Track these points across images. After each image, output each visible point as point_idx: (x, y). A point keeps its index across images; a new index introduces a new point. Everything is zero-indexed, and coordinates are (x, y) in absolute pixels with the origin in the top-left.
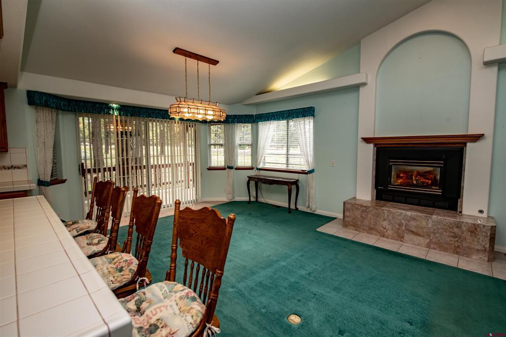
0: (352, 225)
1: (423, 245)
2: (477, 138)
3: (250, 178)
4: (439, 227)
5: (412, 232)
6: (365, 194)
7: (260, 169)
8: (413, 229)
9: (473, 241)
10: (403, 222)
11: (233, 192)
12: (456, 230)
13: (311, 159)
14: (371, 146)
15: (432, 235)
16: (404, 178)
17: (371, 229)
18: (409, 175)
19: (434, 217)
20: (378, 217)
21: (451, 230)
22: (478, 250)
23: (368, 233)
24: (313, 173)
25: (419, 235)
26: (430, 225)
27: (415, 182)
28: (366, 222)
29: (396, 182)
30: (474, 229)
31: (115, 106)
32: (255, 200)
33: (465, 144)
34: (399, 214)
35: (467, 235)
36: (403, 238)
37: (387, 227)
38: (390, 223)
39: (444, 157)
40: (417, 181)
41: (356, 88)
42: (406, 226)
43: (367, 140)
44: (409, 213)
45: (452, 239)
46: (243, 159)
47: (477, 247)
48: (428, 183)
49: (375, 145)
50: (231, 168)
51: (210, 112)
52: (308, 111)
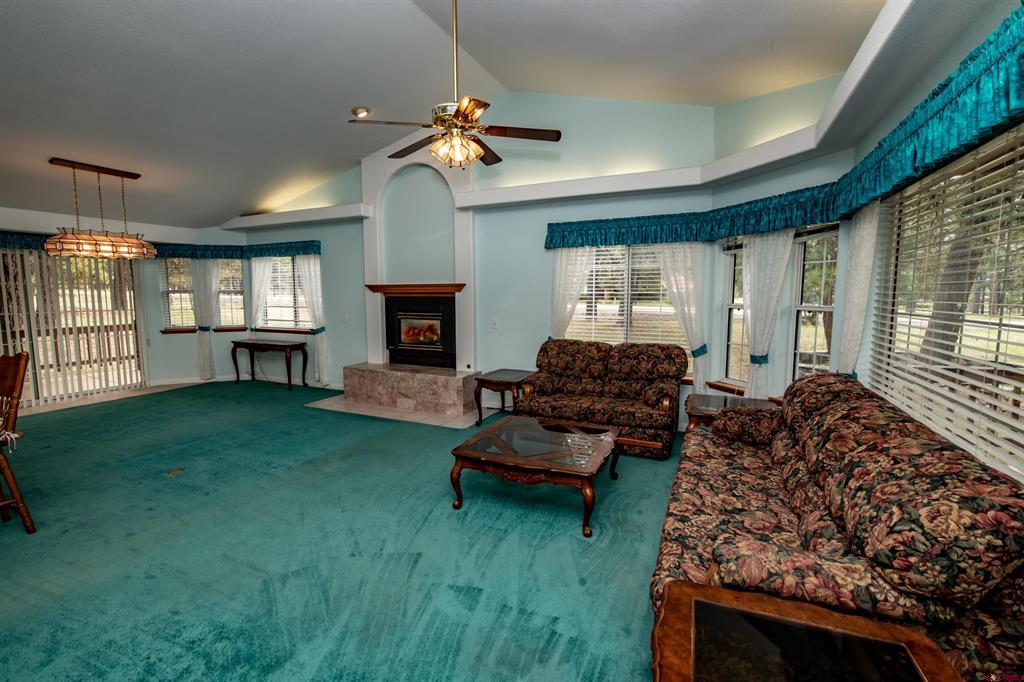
0: (351, 396)
1: (412, 407)
2: (460, 287)
3: (237, 345)
4: (422, 385)
5: (403, 394)
6: (377, 356)
7: (257, 330)
8: (403, 391)
9: (446, 396)
10: (395, 384)
11: (212, 368)
12: (434, 387)
13: (320, 312)
14: (378, 297)
15: (418, 396)
17: (369, 397)
18: (418, 331)
19: (418, 375)
20: (373, 382)
21: (431, 387)
22: (450, 404)
23: (367, 402)
24: (324, 333)
25: (408, 397)
26: (415, 385)
27: (423, 339)
28: (364, 390)
29: (405, 338)
30: (447, 384)
32: (250, 378)
33: (454, 293)
34: (391, 376)
35: (442, 390)
36: (396, 402)
37: (383, 392)
38: (384, 388)
39: (441, 308)
40: (424, 337)
41: (359, 220)
42: (398, 388)
43: (374, 288)
44: (399, 374)
45: (432, 396)
46: (230, 312)
49: (385, 294)
50: (206, 329)
52: (310, 248)
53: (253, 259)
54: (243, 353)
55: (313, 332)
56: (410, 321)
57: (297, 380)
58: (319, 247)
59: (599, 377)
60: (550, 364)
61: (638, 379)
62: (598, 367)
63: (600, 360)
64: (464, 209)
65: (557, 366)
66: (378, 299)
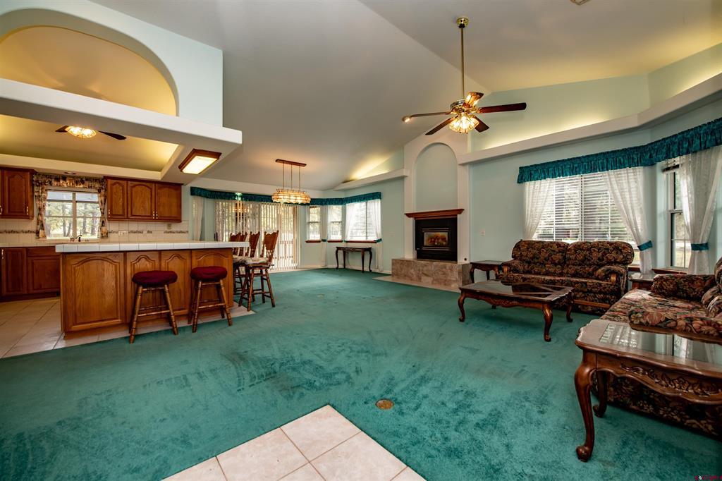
0: (396, 275)
2: (460, 211)
3: (339, 248)
4: (437, 268)
5: (426, 275)
6: (409, 254)
7: (347, 242)
8: (425, 272)
10: (421, 268)
11: (326, 261)
12: (444, 270)
13: (379, 231)
14: (411, 220)
15: (434, 275)
17: (405, 276)
19: (434, 263)
20: (408, 267)
21: (442, 270)
22: (454, 281)
23: (404, 279)
24: (381, 242)
25: (428, 276)
26: (433, 269)
27: (437, 244)
28: (403, 272)
29: (426, 244)
30: (452, 268)
31: (239, 194)
32: (342, 267)
33: (457, 215)
34: (418, 263)
36: (421, 278)
37: (413, 273)
38: (414, 270)
39: (449, 225)
41: (402, 178)
42: (422, 271)
43: (409, 215)
44: (423, 262)
45: (442, 276)
47: (454, 279)
49: (415, 218)
50: (324, 241)
51: (299, 198)
52: (376, 196)
53: (347, 205)
54: (341, 253)
55: (375, 242)
56: (429, 233)
57: (366, 269)
58: (380, 195)
59: (559, 263)
60: (521, 255)
61: (590, 265)
62: (559, 256)
63: (559, 252)
64: (463, 165)
65: (527, 256)
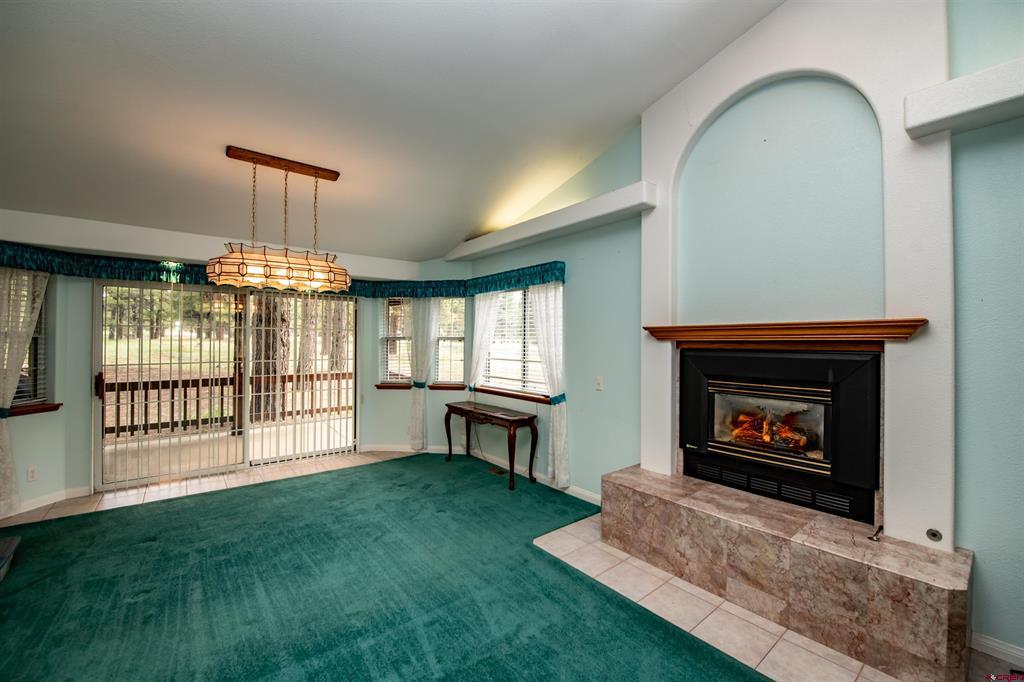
0: (616, 536)
1: (772, 616)
3: (453, 409)
4: (809, 571)
5: (744, 574)
6: (658, 456)
7: (476, 390)
8: (746, 567)
9: (901, 627)
10: (723, 544)
11: (424, 436)
15: (792, 592)
16: (745, 425)
17: (655, 551)
18: (756, 420)
19: (796, 542)
20: (667, 524)
21: (841, 586)
22: (915, 656)
23: (648, 560)
24: (563, 404)
25: (762, 587)
26: (786, 564)
27: (767, 438)
28: (644, 534)
29: (725, 433)
30: (903, 593)
31: (172, 265)
32: (465, 453)
33: (881, 344)
34: (712, 523)
35: (883, 606)
36: (723, 586)
37: (690, 553)
38: (694, 545)
39: (831, 379)
40: (772, 434)
41: (633, 218)
42: (729, 555)
43: (657, 333)
44: (736, 524)
45: (842, 611)
46: (448, 366)
47: (914, 649)
48: (797, 442)
49: (679, 344)
50: (420, 385)
51: (319, 275)
52: (550, 273)
53: (477, 296)
54: (458, 421)
55: (547, 401)
56: (737, 398)
58: (563, 271)
66: (665, 354)
